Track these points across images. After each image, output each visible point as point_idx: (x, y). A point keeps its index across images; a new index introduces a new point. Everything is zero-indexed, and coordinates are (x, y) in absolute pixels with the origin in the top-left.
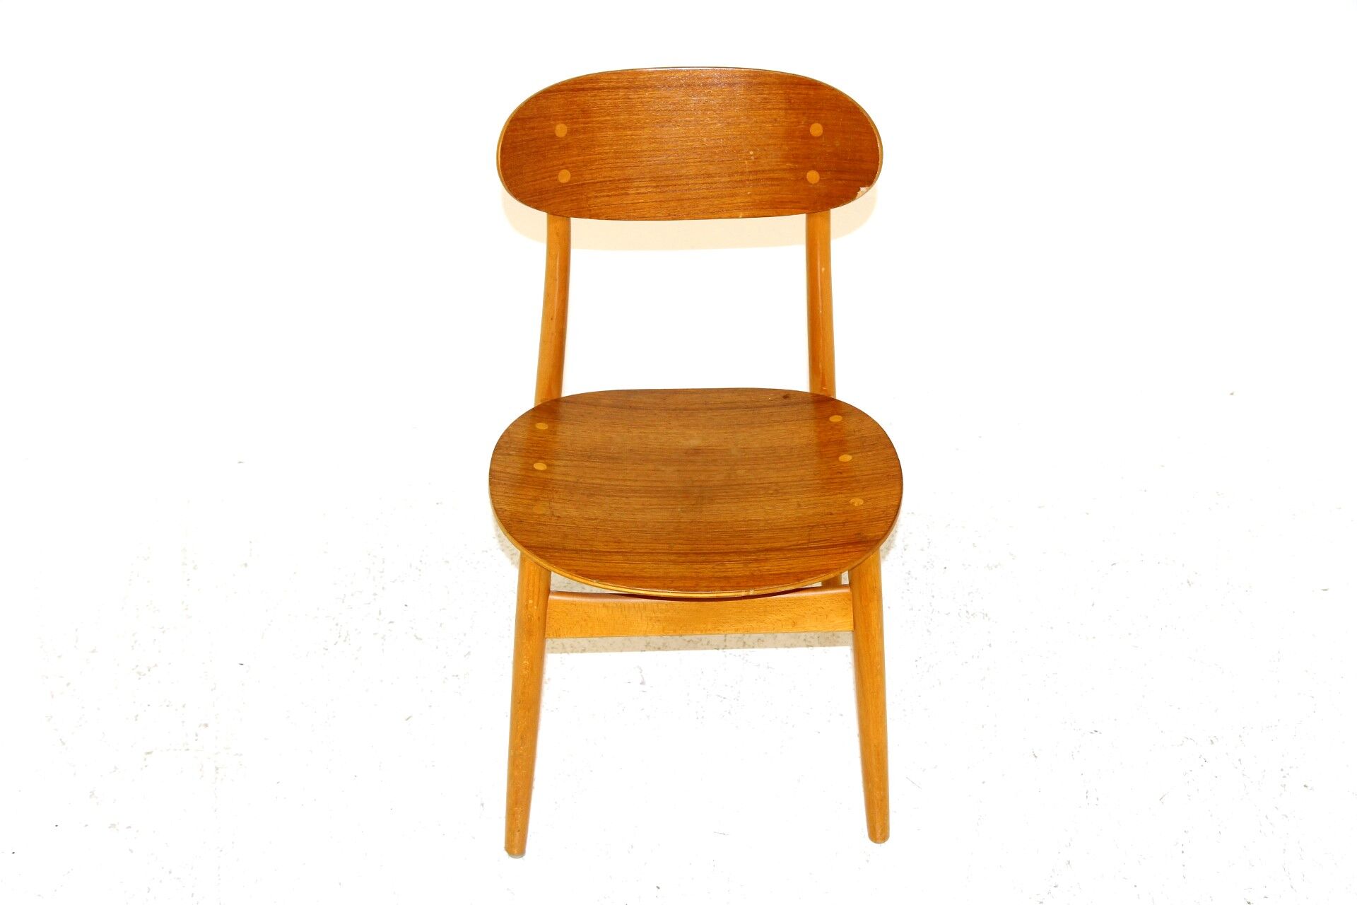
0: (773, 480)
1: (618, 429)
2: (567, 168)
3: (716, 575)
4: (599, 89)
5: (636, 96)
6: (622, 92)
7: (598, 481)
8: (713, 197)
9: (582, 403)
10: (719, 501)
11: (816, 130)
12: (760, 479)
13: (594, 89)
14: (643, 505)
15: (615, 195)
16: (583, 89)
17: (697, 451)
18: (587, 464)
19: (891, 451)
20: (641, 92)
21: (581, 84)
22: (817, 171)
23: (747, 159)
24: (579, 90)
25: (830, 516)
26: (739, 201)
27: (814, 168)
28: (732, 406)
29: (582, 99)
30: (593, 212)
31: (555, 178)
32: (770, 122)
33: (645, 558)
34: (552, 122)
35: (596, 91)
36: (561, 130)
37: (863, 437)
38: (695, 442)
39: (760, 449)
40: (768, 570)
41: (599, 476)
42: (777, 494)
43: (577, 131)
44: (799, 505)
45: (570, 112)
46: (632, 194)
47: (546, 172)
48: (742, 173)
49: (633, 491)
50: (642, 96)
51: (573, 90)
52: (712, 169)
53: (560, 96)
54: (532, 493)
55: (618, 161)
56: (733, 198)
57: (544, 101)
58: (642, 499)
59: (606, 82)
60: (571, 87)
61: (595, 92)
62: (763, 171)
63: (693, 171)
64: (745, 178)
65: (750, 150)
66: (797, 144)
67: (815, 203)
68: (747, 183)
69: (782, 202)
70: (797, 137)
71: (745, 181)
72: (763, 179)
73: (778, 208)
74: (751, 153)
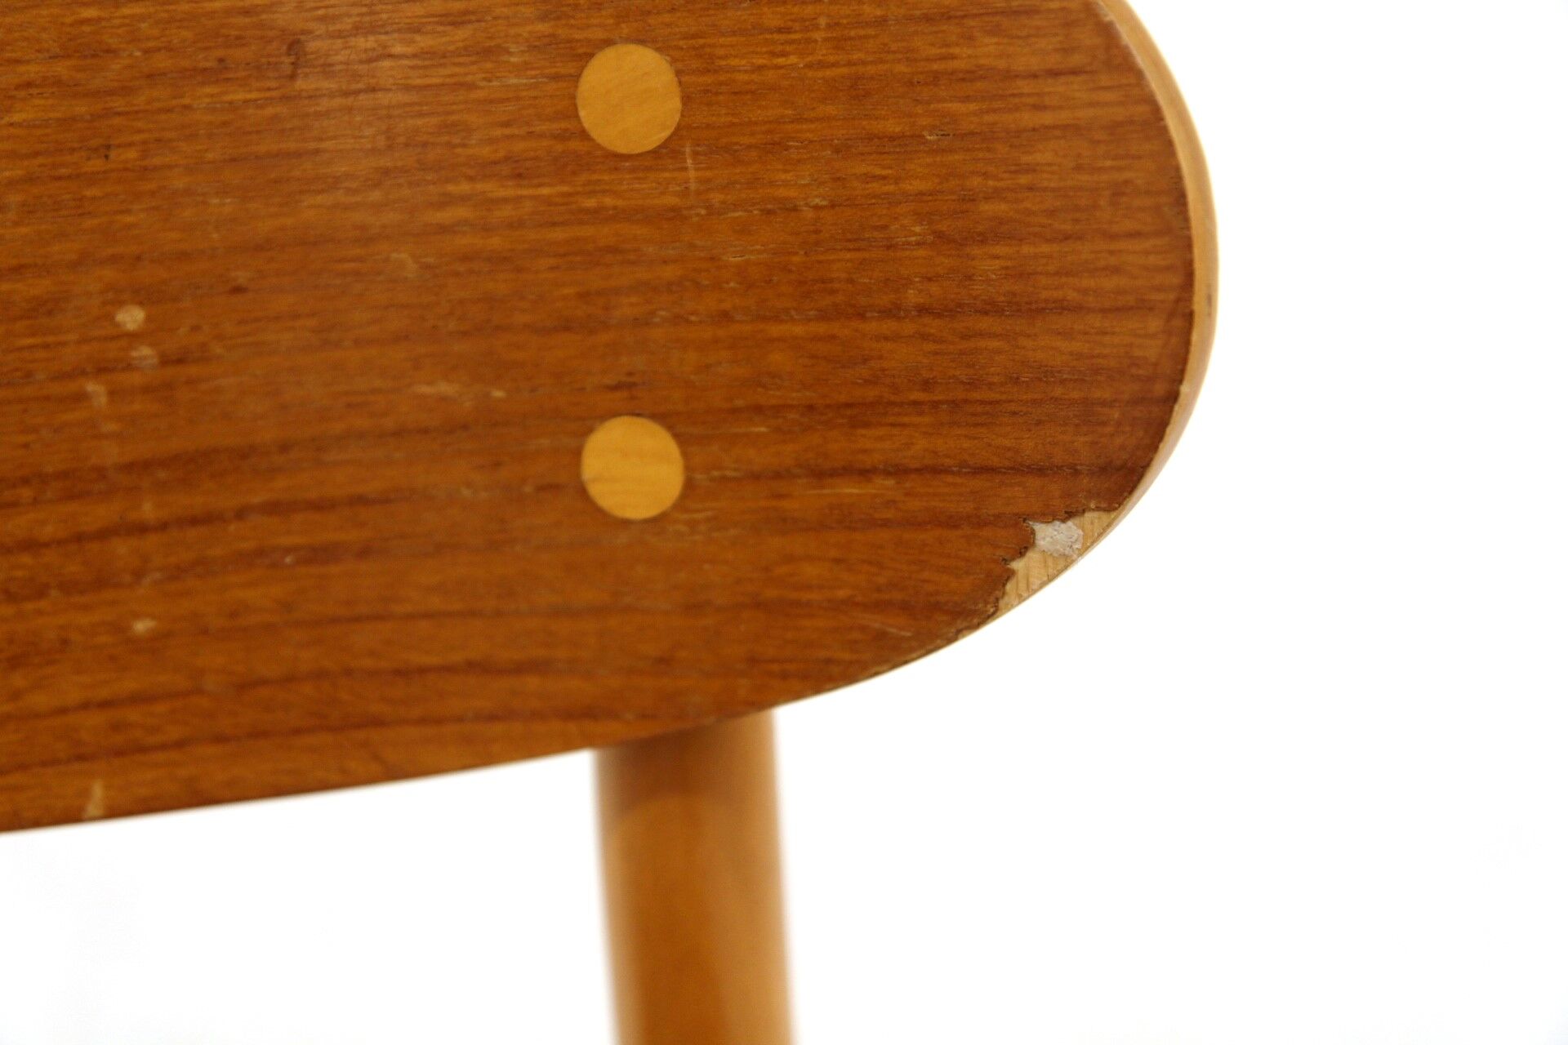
48: (76, 484)
62: (242, 458)
64: (98, 514)
65: (117, 297)
66: (487, 229)
67: (664, 662)
68: (122, 549)
69: (403, 673)
70: (486, 169)
71: (104, 534)
72: (241, 514)
73: (378, 722)
74: (132, 317)
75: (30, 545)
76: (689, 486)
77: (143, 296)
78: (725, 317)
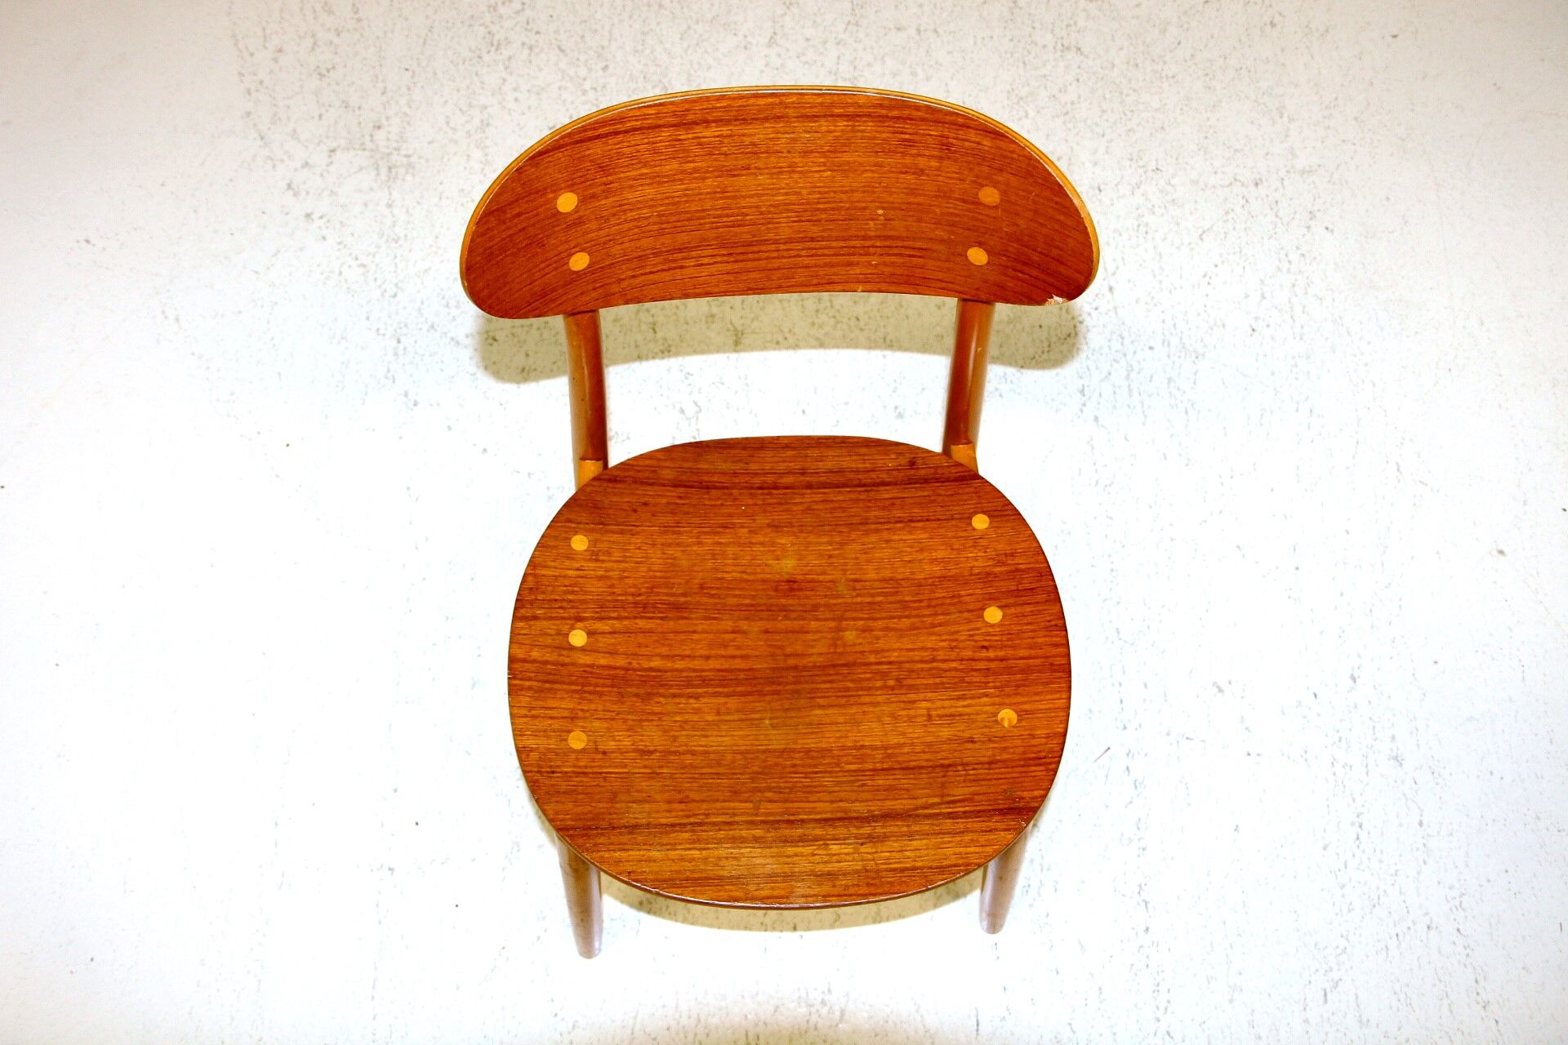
0: (894, 657)
1: (684, 539)
2: (582, 250)
3: (819, 868)
4: (626, 132)
5: (690, 136)
6: (665, 134)
7: (656, 663)
8: (816, 266)
9: (636, 481)
10: (821, 701)
11: (990, 195)
12: (877, 652)
13: (616, 133)
14: (718, 713)
15: (664, 270)
16: (599, 137)
17: (791, 586)
18: (641, 623)
19: (1056, 609)
20: (698, 129)
21: (595, 129)
22: (985, 250)
23: (873, 220)
24: (590, 139)
25: (970, 746)
26: (858, 271)
27: (980, 244)
28: (840, 482)
29: (599, 151)
30: (629, 297)
31: (565, 267)
32: (914, 173)
33: (722, 834)
34: (551, 196)
35: (621, 135)
36: (567, 202)
37: (1017, 570)
38: (788, 565)
39: (877, 585)
40: (887, 861)
41: (658, 651)
42: (900, 689)
43: (594, 196)
44: (930, 717)
45: (579, 174)
46: (689, 266)
47: (548, 266)
48: (865, 238)
49: (705, 682)
50: (700, 135)
51: (577, 142)
52: (815, 230)
53: (560, 155)
54: (567, 704)
55: (664, 226)
56: (848, 268)
57: (533, 170)
58: (714, 700)
59: (636, 120)
60: (577, 137)
61: (620, 137)
62: (898, 238)
63: (785, 232)
64: (868, 243)
65: (878, 208)
66: (956, 209)
67: (978, 289)
68: (872, 250)
69: (924, 278)
70: (957, 199)
71: (868, 247)
72: (896, 247)
73: (918, 285)
74: (880, 212)
75: (854, 247)
76: (988, 263)
77: (883, 208)
78: (1002, 238)
